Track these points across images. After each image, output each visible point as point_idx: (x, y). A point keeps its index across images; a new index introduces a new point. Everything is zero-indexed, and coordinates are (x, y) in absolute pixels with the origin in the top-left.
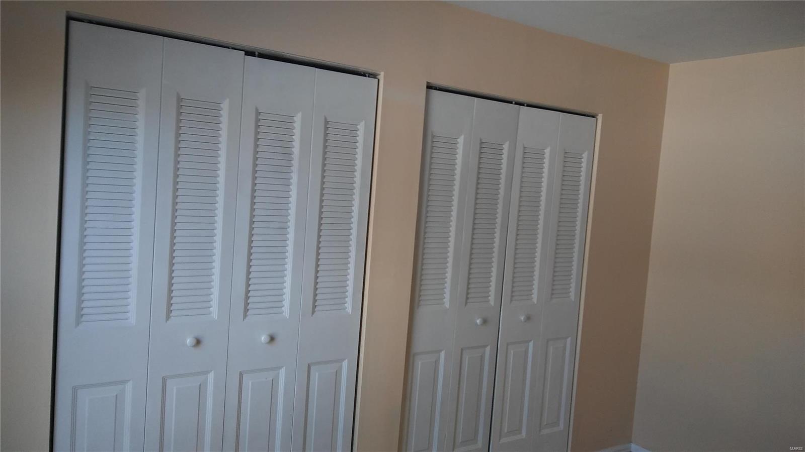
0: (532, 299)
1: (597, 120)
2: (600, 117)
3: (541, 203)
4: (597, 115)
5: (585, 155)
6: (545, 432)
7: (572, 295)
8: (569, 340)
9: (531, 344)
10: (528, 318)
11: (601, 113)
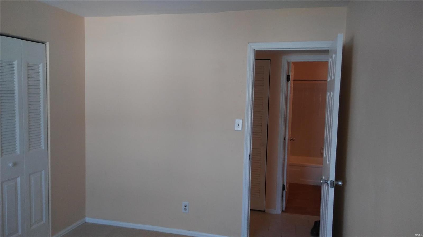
0: (16, 152)
1: (46, 45)
2: (48, 44)
3: (15, 94)
4: (46, 43)
5: (41, 65)
6: (34, 227)
7: (43, 146)
8: (43, 172)
9: (19, 179)
10: (15, 164)
11: (48, 41)
